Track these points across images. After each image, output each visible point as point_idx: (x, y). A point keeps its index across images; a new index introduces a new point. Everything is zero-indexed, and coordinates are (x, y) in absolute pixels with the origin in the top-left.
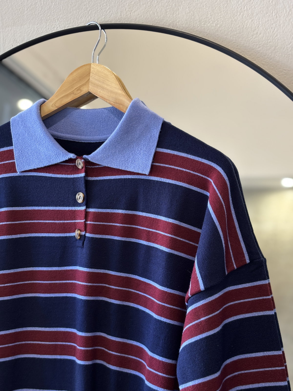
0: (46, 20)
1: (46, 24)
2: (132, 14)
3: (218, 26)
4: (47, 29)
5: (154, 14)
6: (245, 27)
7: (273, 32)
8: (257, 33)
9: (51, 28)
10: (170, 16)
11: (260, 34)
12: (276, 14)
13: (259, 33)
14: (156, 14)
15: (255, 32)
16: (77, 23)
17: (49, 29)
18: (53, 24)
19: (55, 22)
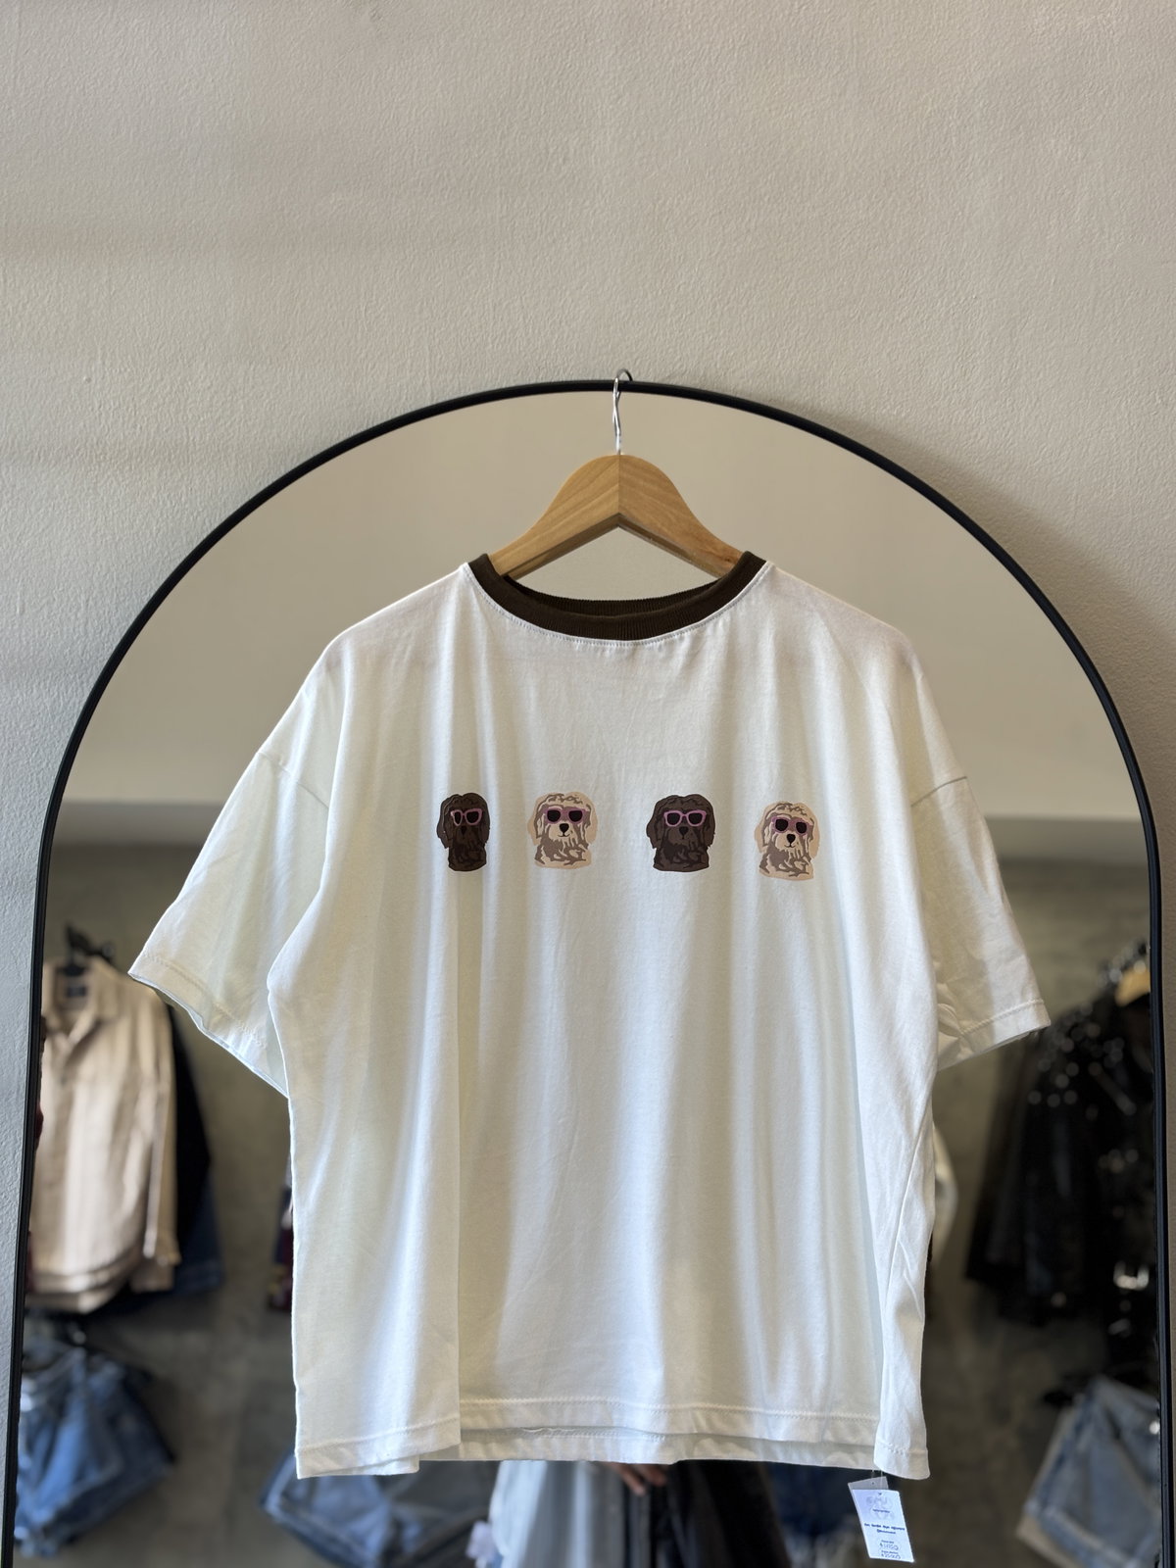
2: (728, 374)
3: (903, 415)
5: (775, 380)
6: (953, 422)
7: (1006, 436)
8: (976, 436)
10: (806, 388)
11: (982, 438)
12: (1013, 404)
13: (980, 435)
14: (778, 381)
15: (973, 434)
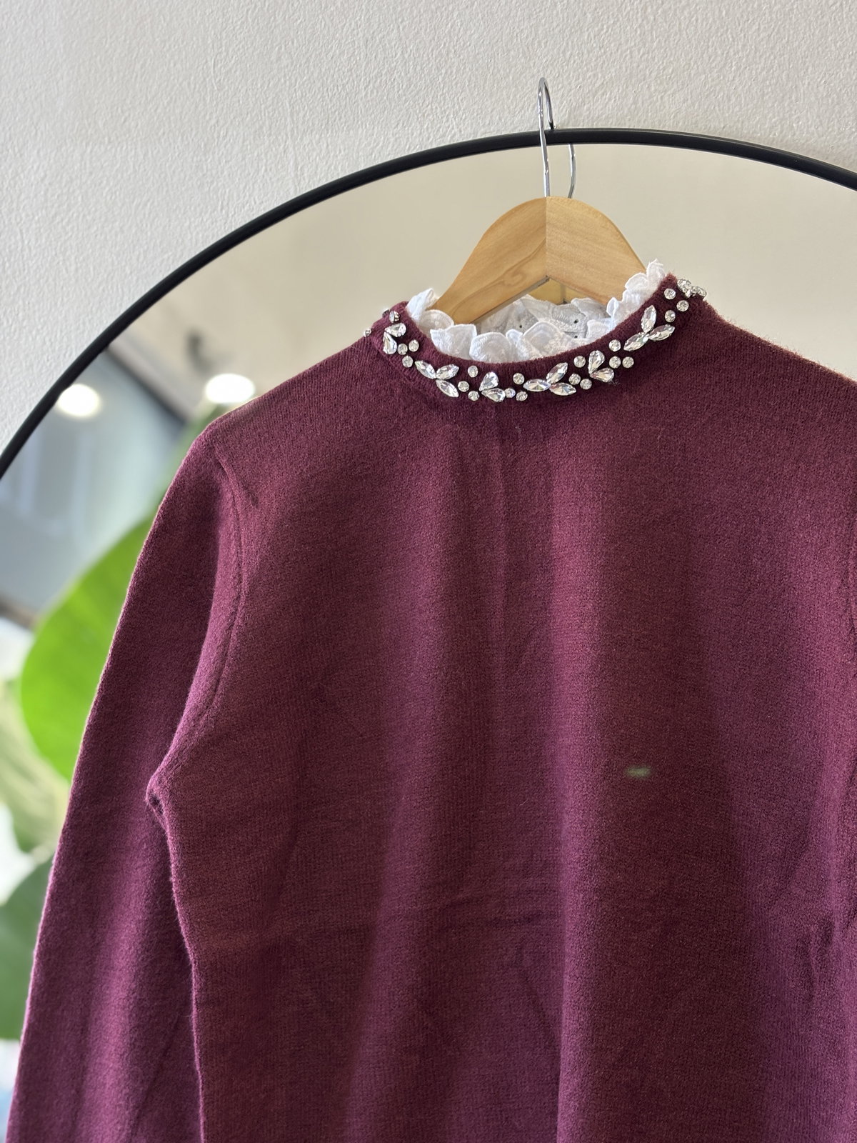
0: (420, 115)
1: (422, 126)
4: (424, 140)
9: (434, 136)
16: (511, 124)
17: (429, 139)
18: (440, 127)
19: (447, 121)
